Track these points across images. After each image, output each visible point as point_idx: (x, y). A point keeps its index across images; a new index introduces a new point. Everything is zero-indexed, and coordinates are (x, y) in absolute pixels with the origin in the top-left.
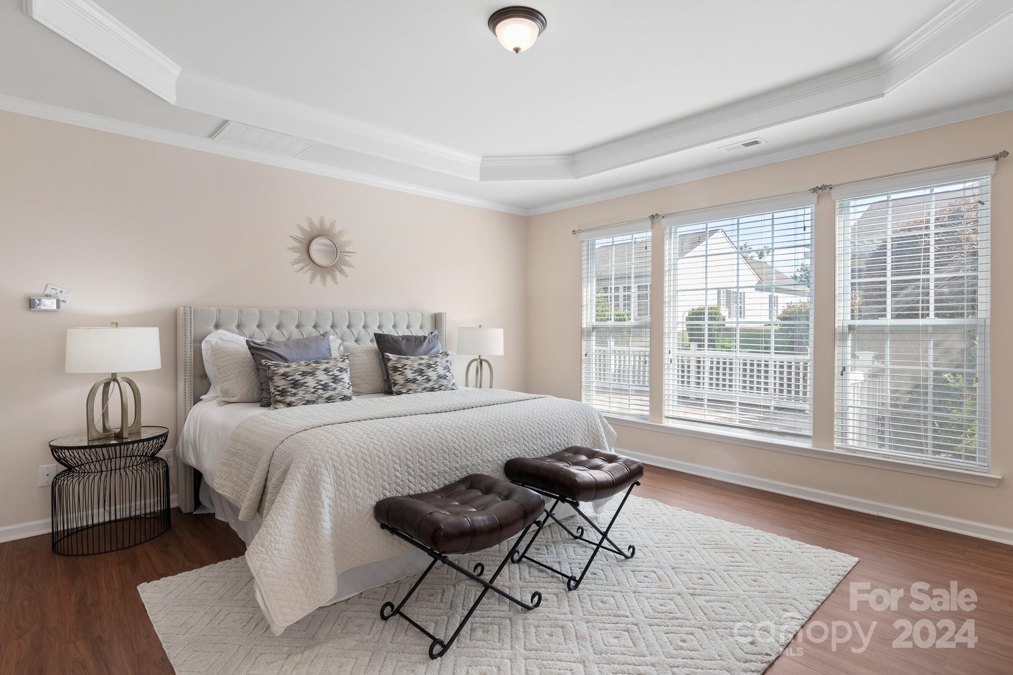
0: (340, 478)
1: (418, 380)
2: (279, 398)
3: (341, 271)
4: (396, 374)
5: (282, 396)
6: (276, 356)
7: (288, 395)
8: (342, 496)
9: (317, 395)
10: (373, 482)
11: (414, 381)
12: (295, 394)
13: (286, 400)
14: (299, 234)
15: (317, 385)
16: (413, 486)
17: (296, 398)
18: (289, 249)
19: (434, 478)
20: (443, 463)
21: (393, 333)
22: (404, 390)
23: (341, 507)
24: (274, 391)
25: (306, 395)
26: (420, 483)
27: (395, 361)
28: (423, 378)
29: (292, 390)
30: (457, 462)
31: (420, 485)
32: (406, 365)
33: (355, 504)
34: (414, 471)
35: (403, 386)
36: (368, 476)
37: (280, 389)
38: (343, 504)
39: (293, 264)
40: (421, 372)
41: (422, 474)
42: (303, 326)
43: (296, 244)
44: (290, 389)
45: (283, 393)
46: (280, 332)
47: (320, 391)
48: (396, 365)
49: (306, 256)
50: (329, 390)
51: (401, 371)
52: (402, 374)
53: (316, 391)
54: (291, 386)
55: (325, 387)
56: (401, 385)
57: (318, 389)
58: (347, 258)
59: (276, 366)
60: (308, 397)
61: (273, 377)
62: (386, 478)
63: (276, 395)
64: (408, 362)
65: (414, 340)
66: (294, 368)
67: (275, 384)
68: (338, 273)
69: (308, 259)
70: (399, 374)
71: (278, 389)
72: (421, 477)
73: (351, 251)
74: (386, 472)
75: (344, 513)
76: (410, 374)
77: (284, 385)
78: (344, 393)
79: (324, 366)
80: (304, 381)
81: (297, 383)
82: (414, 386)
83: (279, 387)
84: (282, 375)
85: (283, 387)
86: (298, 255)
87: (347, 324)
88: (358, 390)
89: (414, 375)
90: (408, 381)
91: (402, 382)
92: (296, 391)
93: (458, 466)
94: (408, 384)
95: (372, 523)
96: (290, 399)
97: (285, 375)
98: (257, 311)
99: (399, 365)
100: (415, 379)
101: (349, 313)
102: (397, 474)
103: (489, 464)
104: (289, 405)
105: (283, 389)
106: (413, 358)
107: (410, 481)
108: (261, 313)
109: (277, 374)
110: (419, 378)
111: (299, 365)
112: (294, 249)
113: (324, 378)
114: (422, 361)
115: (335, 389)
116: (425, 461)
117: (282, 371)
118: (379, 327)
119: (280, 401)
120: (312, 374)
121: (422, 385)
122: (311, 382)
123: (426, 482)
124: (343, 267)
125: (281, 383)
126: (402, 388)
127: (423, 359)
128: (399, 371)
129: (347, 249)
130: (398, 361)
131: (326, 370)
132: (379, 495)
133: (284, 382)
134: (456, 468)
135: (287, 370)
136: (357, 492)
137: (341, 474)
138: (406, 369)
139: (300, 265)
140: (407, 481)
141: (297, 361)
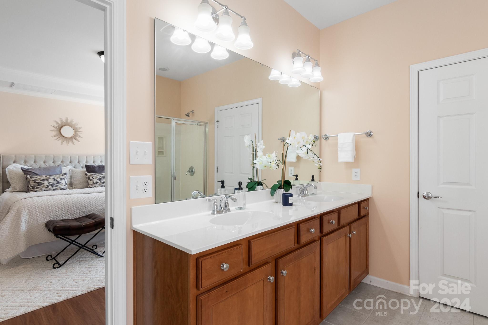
0: (31, 213)
1: (98, 183)
2: (32, 189)
3: (76, 139)
4: (89, 180)
5: (33, 189)
6: (34, 174)
7: (35, 188)
8: (31, 219)
9: (49, 188)
10: (45, 215)
11: (97, 183)
12: (38, 188)
13: (34, 190)
14: (56, 125)
15: (48, 184)
16: (64, 217)
17: (39, 189)
18: (51, 131)
19: (74, 214)
20: (79, 210)
21: (93, 164)
22: (92, 187)
23: (31, 223)
24: (30, 187)
25: (43, 188)
26: (68, 216)
27: (89, 175)
28: (101, 182)
29: (37, 186)
30: (86, 210)
31: (68, 217)
32: (94, 177)
33: (37, 222)
34: (65, 212)
35: (92, 185)
36: (43, 213)
37: (32, 186)
38: (31, 222)
39: (53, 137)
40: (100, 180)
41: (69, 213)
42: (55, 162)
43: (54, 129)
44: (36, 186)
45: (33, 187)
46: (36, 164)
47: (50, 187)
48: (89, 177)
49: (59, 134)
50: (55, 186)
51: (91, 179)
52: (92, 180)
53: (48, 187)
54: (36, 185)
55: (53, 185)
56: (91, 185)
57: (49, 186)
58: (79, 134)
59: (30, 177)
60: (44, 189)
61: (29, 181)
62: (51, 214)
63: (31, 188)
64: (95, 176)
65: (102, 167)
66: (39, 179)
67: (30, 184)
68: (75, 140)
69: (60, 134)
70: (90, 181)
71: (31, 186)
72: (68, 214)
73: (81, 131)
74: (52, 212)
75: (32, 225)
76: (95, 180)
77: (34, 184)
78: (62, 188)
79: (53, 177)
80: (43, 183)
81: (40, 184)
82: (97, 185)
83: (32, 185)
84: (33, 181)
85: (33, 185)
86: (55, 133)
87: (78, 161)
88: (76, 187)
89: (97, 181)
90: (94, 183)
91: (91, 183)
92: (39, 186)
93: (86, 211)
94: (94, 184)
95: (44, 229)
96: (36, 190)
97: (34, 181)
98: (34, 156)
99: (91, 177)
100: (97, 182)
101: (79, 157)
102: (57, 212)
103: (102, 211)
104: (36, 191)
105: (33, 186)
106: (98, 174)
107: (63, 215)
108: (35, 157)
109: (31, 180)
110: (99, 182)
111: (42, 177)
112: (53, 131)
113: (52, 182)
114: (102, 176)
115: (57, 186)
116: (70, 209)
117: (33, 179)
118: (86, 162)
119: (32, 191)
120: (47, 180)
121: (101, 185)
122: (46, 183)
123: (71, 216)
124: (77, 138)
125: (32, 184)
126: (91, 186)
127: (102, 175)
128: (90, 179)
129: (79, 130)
130: (90, 176)
131: (54, 179)
132: (48, 219)
133: (34, 183)
134: (85, 211)
135: (36, 179)
136: (38, 218)
137: (31, 212)
138: (94, 178)
139: (56, 137)
140: (61, 215)
141: (41, 175)
